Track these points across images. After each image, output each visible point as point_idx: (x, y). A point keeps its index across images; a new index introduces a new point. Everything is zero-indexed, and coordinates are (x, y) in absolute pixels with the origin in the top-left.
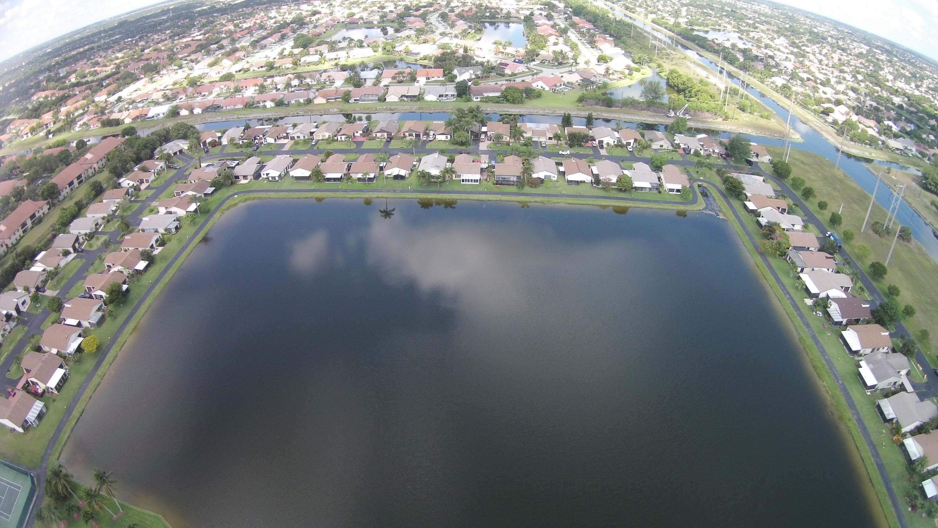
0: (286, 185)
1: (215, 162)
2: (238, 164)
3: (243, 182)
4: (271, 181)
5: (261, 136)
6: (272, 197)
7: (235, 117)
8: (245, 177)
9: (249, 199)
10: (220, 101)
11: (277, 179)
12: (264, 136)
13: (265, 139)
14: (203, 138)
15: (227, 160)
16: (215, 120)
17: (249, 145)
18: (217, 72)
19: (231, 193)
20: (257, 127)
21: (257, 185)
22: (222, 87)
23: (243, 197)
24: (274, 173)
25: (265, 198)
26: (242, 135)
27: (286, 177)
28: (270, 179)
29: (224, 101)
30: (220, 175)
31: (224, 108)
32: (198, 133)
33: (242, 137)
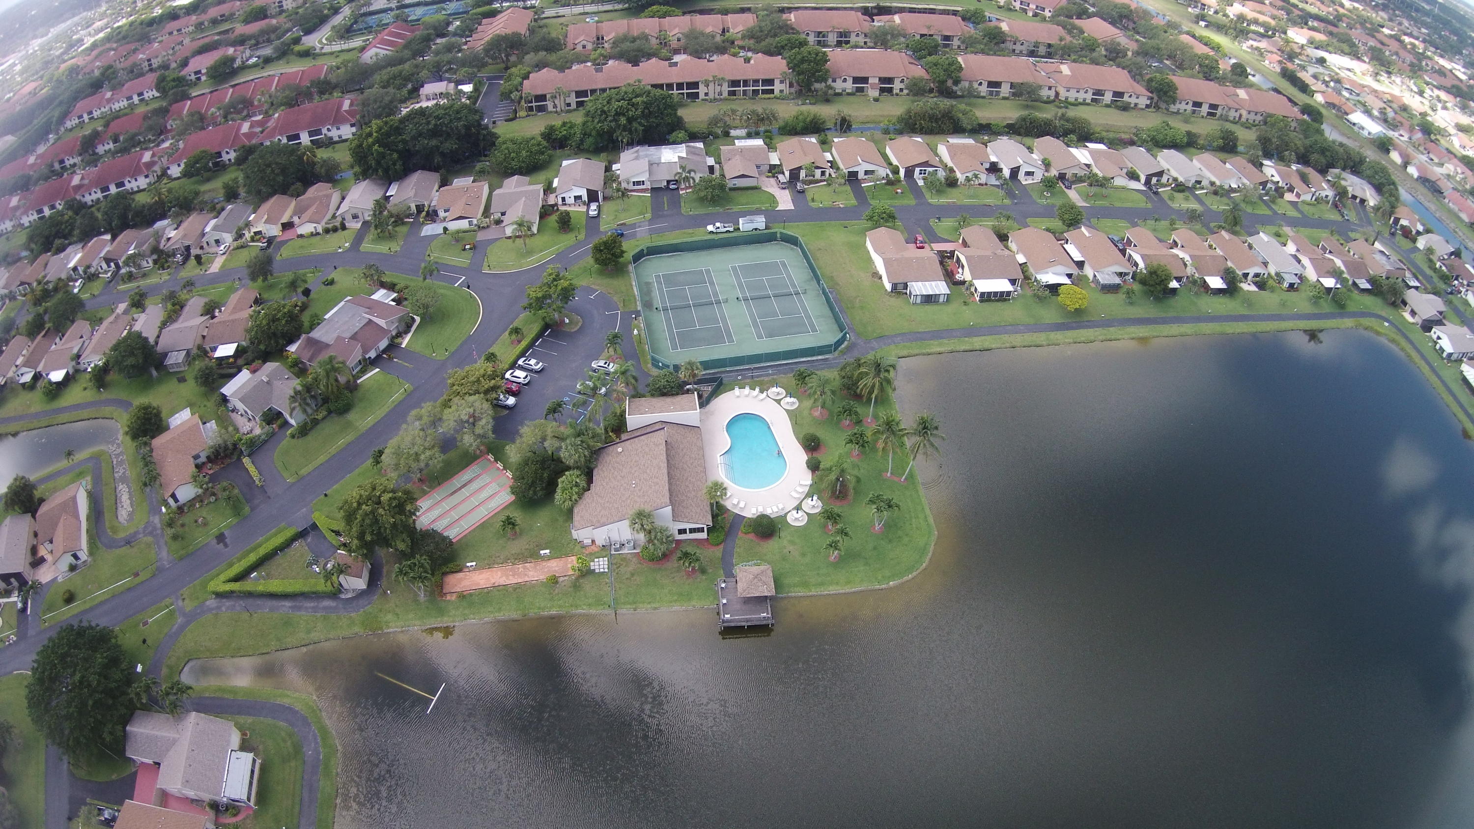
0: (1448, 374)
1: (1394, 258)
2: (1416, 288)
3: (1407, 316)
4: (1435, 349)
5: (1465, 282)
6: (1423, 370)
7: (1452, 225)
8: (1413, 313)
9: (1398, 344)
10: (1447, 187)
11: (1444, 355)
12: (1468, 285)
13: (1467, 291)
14: (1401, 211)
15: (1408, 269)
16: (1427, 204)
17: (1445, 278)
18: (1463, 144)
19: (1383, 314)
20: (1467, 266)
21: (1417, 335)
22: (1459, 171)
23: (1393, 335)
24: (1447, 345)
25: (1415, 364)
26: (1446, 257)
27: (1455, 364)
28: (1438, 347)
29: (1451, 191)
30: (1387, 278)
31: (1446, 201)
32: (1397, 199)
33: (1444, 259)
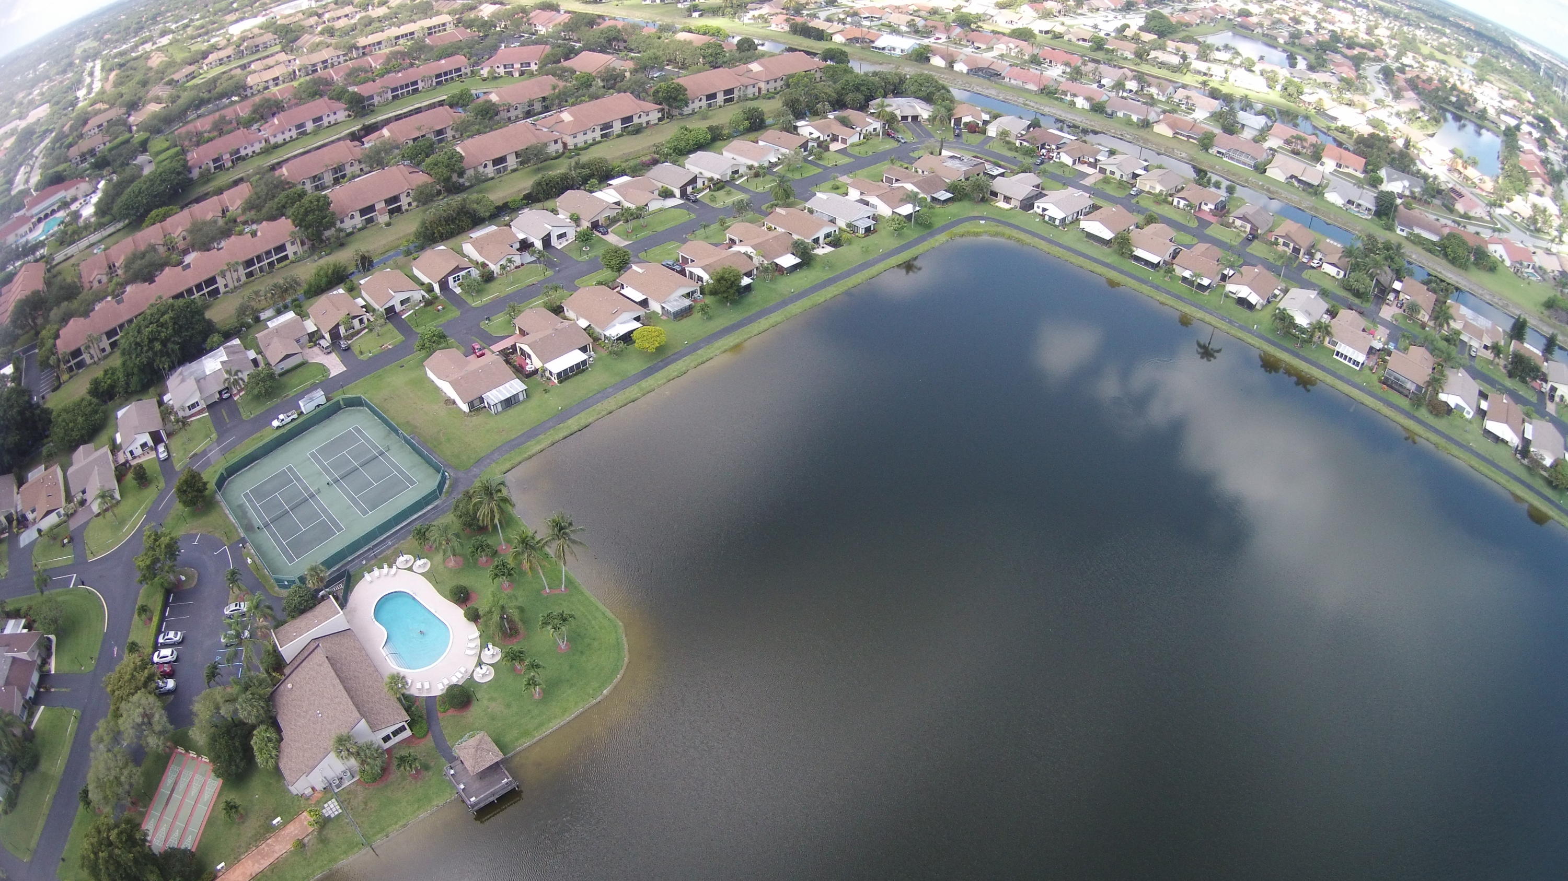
0: (1068, 238)
1: (967, 156)
2: (1002, 175)
3: (1002, 205)
4: (1047, 222)
5: (1054, 147)
6: (1040, 247)
7: (1021, 100)
8: (1007, 199)
9: (1003, 235)
10: (1003, 67)
11: (1057, 223)
12: (1058, 148)
13: (1059, 153)
14: (959, 111)
15: (986, 161)
16: (986, 92)
17: (1029, 153)
18: (1009, 20)
19: (976, 214)
20: (1051, 131)
21: (1022, 218)
22: (1012, 46)
23: (993, 227)
24: (1056, 213)
25: (1029, 245)
26: (1024, 132)
27: (1072, 226)
28: (1047, 218)
29: (1009, 68)
30: (967, 179)
31: (1007, 80)
32: (952, 101)
33: (1022, 135)
